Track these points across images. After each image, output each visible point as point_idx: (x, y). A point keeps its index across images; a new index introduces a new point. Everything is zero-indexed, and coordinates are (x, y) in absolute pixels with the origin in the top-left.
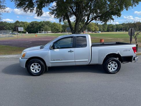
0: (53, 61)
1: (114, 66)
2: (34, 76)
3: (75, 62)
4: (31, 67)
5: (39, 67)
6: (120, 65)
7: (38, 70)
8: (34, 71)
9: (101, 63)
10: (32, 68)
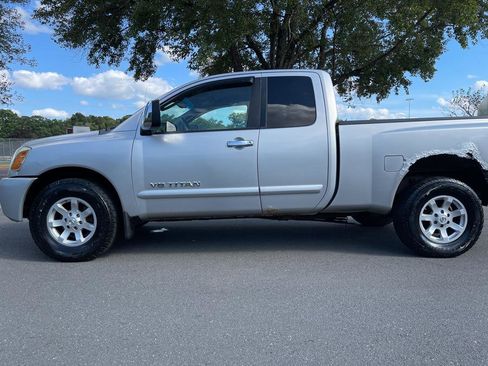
0: (152, 187)
1: (450, 219)
2: (59, 264)
3: (260, 194)
4: (51, 219)
5: (89, 219)
6: (482, 216)
7: (85, 233)
8: (65, 235)
9: (387, 202)
10: (56, 224)
